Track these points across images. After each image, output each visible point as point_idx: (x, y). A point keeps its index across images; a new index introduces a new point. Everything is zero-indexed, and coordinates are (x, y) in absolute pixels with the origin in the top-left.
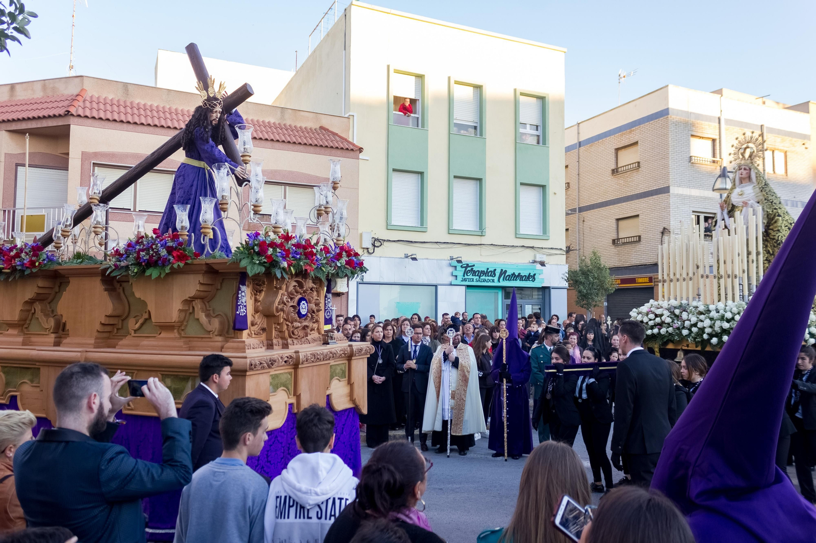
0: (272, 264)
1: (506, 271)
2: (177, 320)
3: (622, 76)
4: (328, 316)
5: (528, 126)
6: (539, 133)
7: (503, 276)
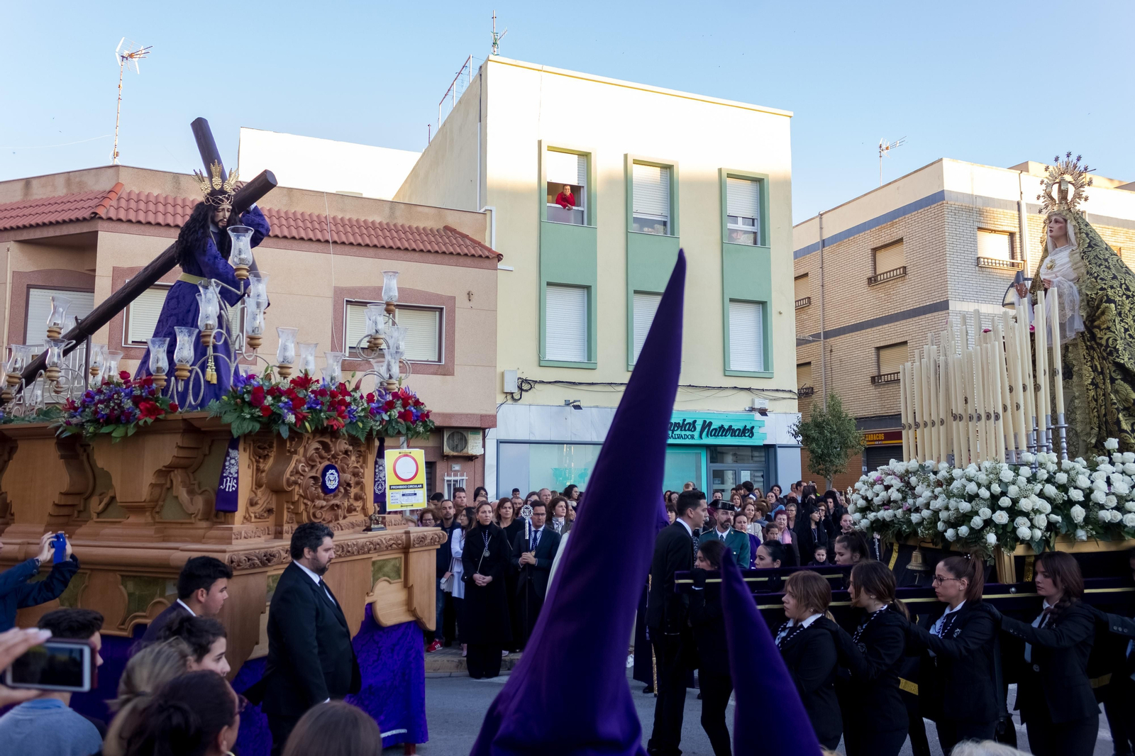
0: (273, 418)
1: (710, 424)
2: (148, 499)
3: (884, 147)
4: (380, 490)
5: (740, 220)
6: (756, 228)
7: (706, 430)
